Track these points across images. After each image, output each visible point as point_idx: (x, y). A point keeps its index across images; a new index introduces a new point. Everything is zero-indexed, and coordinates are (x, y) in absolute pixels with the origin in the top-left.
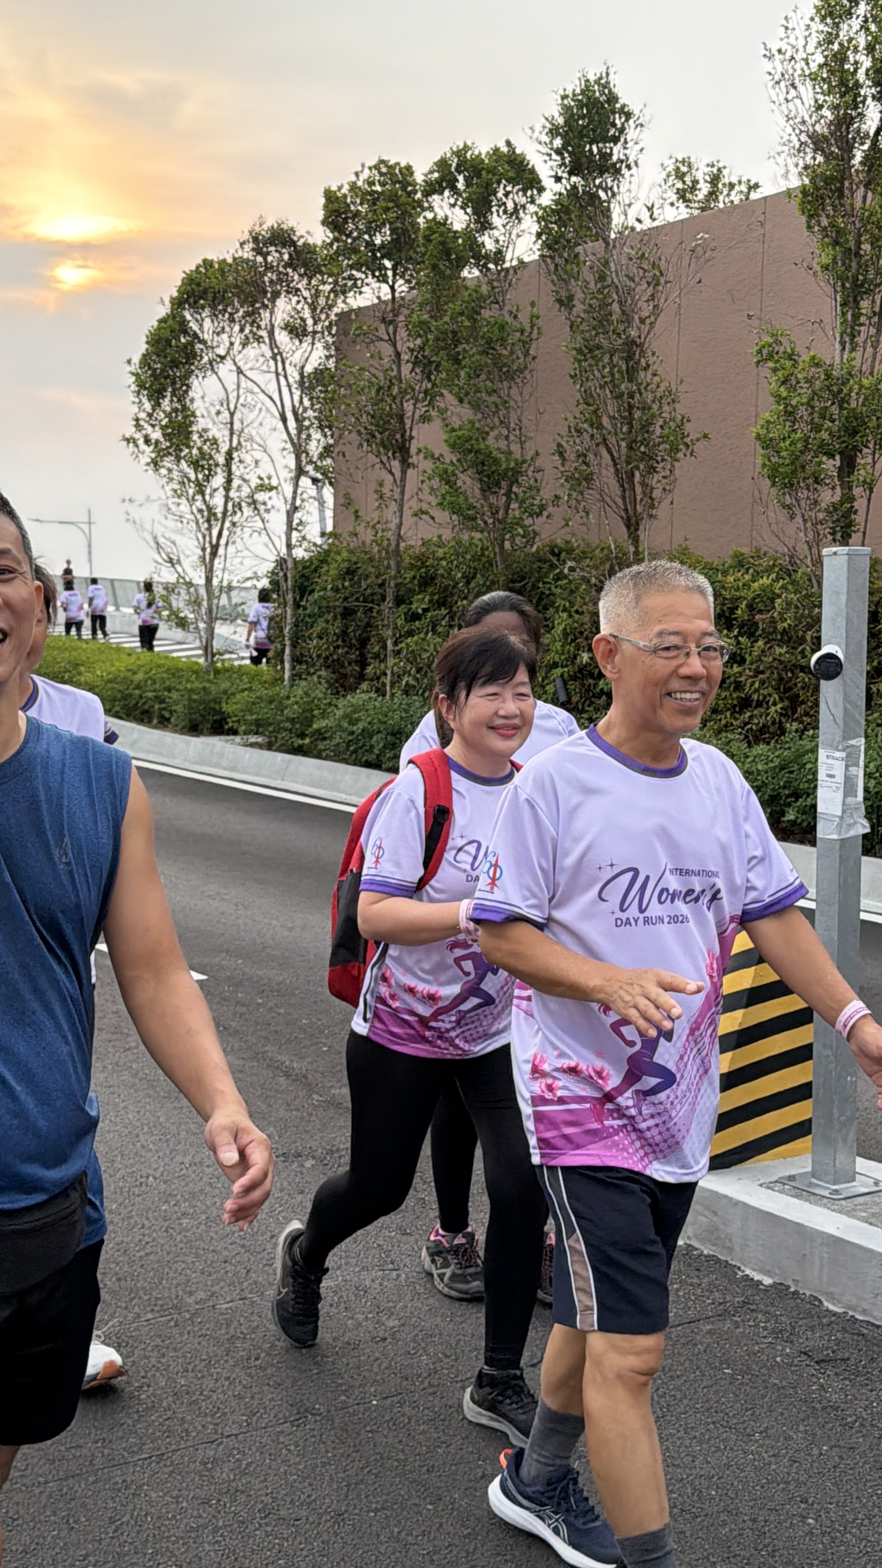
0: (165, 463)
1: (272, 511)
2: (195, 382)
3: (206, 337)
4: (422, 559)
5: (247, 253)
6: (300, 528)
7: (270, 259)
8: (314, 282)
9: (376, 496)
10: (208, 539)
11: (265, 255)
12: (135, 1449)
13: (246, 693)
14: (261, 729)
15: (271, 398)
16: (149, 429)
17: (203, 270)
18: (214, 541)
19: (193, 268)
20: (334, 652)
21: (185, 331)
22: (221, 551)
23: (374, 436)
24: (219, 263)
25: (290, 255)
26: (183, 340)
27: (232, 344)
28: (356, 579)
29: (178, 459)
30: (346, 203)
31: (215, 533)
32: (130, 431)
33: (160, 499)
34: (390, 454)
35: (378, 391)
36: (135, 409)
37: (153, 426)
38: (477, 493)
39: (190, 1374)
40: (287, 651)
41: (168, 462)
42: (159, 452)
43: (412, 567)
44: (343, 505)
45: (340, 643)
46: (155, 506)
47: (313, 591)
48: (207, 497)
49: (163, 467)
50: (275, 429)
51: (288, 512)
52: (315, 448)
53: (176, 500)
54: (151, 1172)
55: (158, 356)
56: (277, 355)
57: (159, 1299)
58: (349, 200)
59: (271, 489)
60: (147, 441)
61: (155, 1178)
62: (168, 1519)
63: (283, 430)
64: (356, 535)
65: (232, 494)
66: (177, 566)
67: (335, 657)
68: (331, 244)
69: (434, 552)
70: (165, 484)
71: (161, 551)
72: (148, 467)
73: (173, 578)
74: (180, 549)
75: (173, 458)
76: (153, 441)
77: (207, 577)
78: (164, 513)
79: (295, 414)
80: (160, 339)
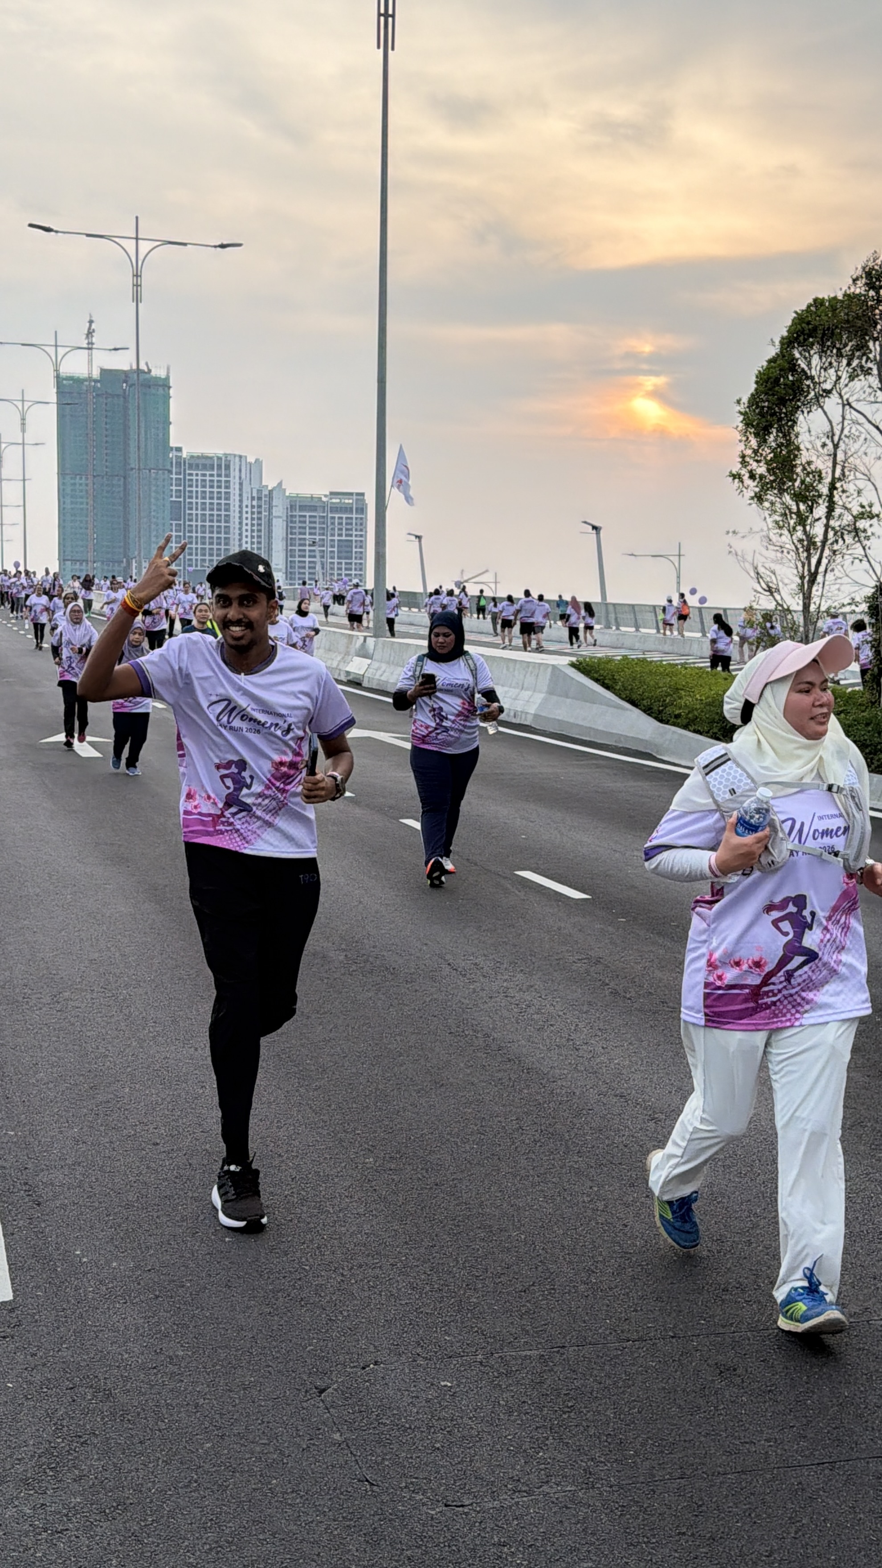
0: (768, 497)
1: (872, 538)
2: (800, 417)
3: (814, 373)
5: (859, 289)
10: (806, 567)
15: (877, 428)
16: (755, 464)
17: (814, 309)
18: (813, 570)
19: (804, 307)
21: (794, 369)
22: (820, 578)
24: (830, 301)
26: (791, 378)
27: (839, 378)
29: (781, 491)
31: (814, 561)
32: (736, 468)
33: (762, 530)
36: (742, 447)
37: (758, 461)
41: (770, 496)
42: (763, 486)
46: (757, 537)
48: (808, 528)
49: (767, 500)
53: (778, 531)
55: (766, 394)
59: (872, 518)
60: (752, 476)
65: (832, 523)
66: (776, 594)
70: (768, 517)
71: (761, 580)
72: (751, 501)
73: (771, 606)
74: (779, 578)
75: (776, 491)
76: (757, 476)
77: (804, 604)
78: (765, 544)
80: (769, 378)
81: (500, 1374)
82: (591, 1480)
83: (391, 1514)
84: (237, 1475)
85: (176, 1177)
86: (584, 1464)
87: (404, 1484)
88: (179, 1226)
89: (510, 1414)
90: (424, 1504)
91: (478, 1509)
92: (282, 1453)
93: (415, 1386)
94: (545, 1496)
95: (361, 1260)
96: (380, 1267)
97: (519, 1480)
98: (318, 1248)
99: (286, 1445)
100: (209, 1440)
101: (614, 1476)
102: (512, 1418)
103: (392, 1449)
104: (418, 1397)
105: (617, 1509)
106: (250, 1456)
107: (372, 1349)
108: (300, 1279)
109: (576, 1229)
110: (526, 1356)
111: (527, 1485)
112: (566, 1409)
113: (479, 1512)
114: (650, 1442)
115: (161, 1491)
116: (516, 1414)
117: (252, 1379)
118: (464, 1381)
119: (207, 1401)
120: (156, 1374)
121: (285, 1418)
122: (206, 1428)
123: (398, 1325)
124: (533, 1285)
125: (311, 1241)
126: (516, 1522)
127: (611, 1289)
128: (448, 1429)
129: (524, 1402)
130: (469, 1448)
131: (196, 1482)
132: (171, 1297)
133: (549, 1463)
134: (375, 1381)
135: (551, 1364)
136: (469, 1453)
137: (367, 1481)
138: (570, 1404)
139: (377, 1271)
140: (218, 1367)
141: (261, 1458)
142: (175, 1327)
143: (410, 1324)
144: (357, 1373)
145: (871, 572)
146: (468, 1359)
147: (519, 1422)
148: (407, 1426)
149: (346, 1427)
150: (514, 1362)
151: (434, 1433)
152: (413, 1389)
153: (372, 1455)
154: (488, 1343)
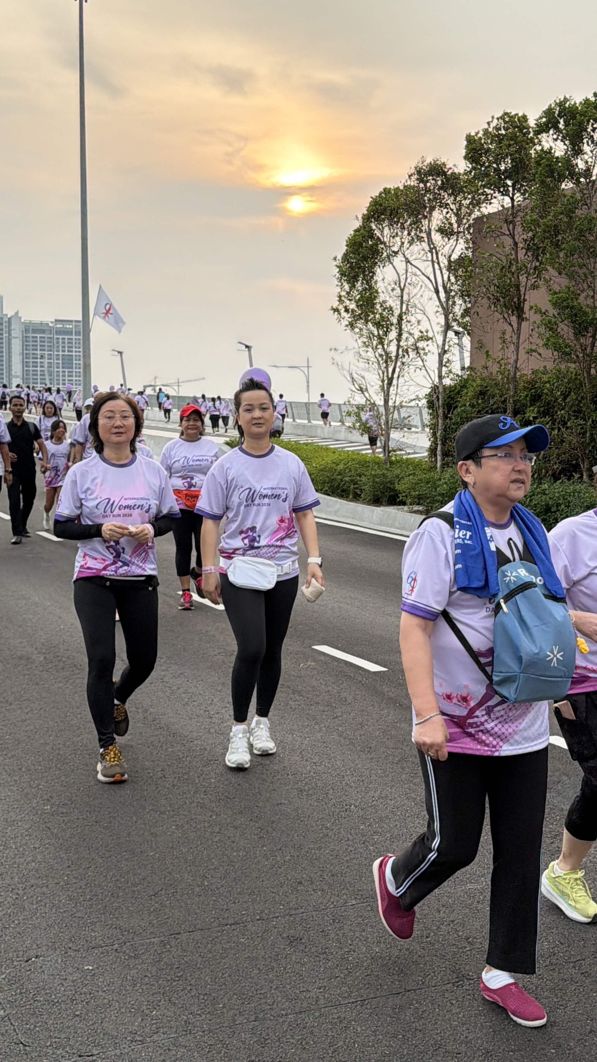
0: (358, 325)
1: (429, 354)
2: (377, 270)
3: (385, 239)
4: (532, 384)
5: (413, 182)
6: (448, 365)
7: (428, 185)
8: (458, 199)
9: (500, 341)
10: (385, 374)
11: (425, 183)
12: (346, 995)
13: (411, 477)
14: (421, 502)
15: (428, 278)
16: (348, 302)
17: (383, 195)
18: (390, 376)
19: (377, 194)
21: (371, 235)
22: (395, 382)
23: (499, 300)
24: (394, 190)
25: (442, 181)
26: (370, 243)
27: (403, 243)
28: (486, 398)
29: (367, 321)
30: (481, 143)
31: (390, 370)
32: (336, 304)
33: (354, 348)
34: (510, 312)
35: (502, 269)
36: (338, 289)
37: (350, 300)
38: (572, 335)
39: (382, 945)
40: (439, 448)
41: (360, 324)
42: (354, 317)
43: (525, 388)
44: (477, 348)
46: (352, 353)
47: (456, 407)
48: (386, 346)
49: (357, 327)
50: (431, 299)
51: (439, 354)
52: (458, 310)
54: (353, 802)
55: (354, 254)
56: (433, 249)
57: (360, 890)
58: (483, 141)
59: (428, 340)
60: (347, 310)
61: (355, 806)
62: (369, 1046)
63: (436, 299)
64: (487, 368)
65: (402, 343)
66: (365, 393)
68: (470, 172)
69: (541, 378)
70: (358, 339)
71: (355, 383)
72: (347, 328)
73: (362, 401)
74: (367, 381)
75: (363, 321)
76: (350, 310)
77: (385, 400)
78: (357, 358)
79: (444, 287)
80: (355, 242)
81: (130, 957)
82: (189, 1028)
86: (185, 1018)
87: (49, 1044)
89: (135, 985)
90: (62, 1057)
91: (103, 1057)
93: (65, 971)
94: (154, 1042)
95: (33, 881)
96: (47, 886)
97: (136, 1033)
101: (206, 1024)
102: (136, 988)
103: (43, 1018)
104: (66, 979)
105: (206, 1047)
107: (35, 946)
110: (151, 942)
111: (142, 1036)
112: (177, 979)
113: (103, 1059)
114: (235, 997)
116: (138, 985)
118: (102, 964)
123: (57, 927)
124: (161, 890)
127: (218, 889)
128: (87, 1001)
129: (146, 976)
130: (101, 1013)
133: (159, 1019)
134: (35, 969)
135: (169, 947)
136: (101, 1017)
137: (22, 1043)
138: (179, 975)
143: (66, 926)
144: (21, 965)
145: (428, 377)
146: (107, 948)
147: (140, 991)
148: (56, 1000)
149: (8, 1006)
150: (141, 947)
151: (76, 1004)
152: (63, 973)
153: (27, 1024)
154: (123, 936)
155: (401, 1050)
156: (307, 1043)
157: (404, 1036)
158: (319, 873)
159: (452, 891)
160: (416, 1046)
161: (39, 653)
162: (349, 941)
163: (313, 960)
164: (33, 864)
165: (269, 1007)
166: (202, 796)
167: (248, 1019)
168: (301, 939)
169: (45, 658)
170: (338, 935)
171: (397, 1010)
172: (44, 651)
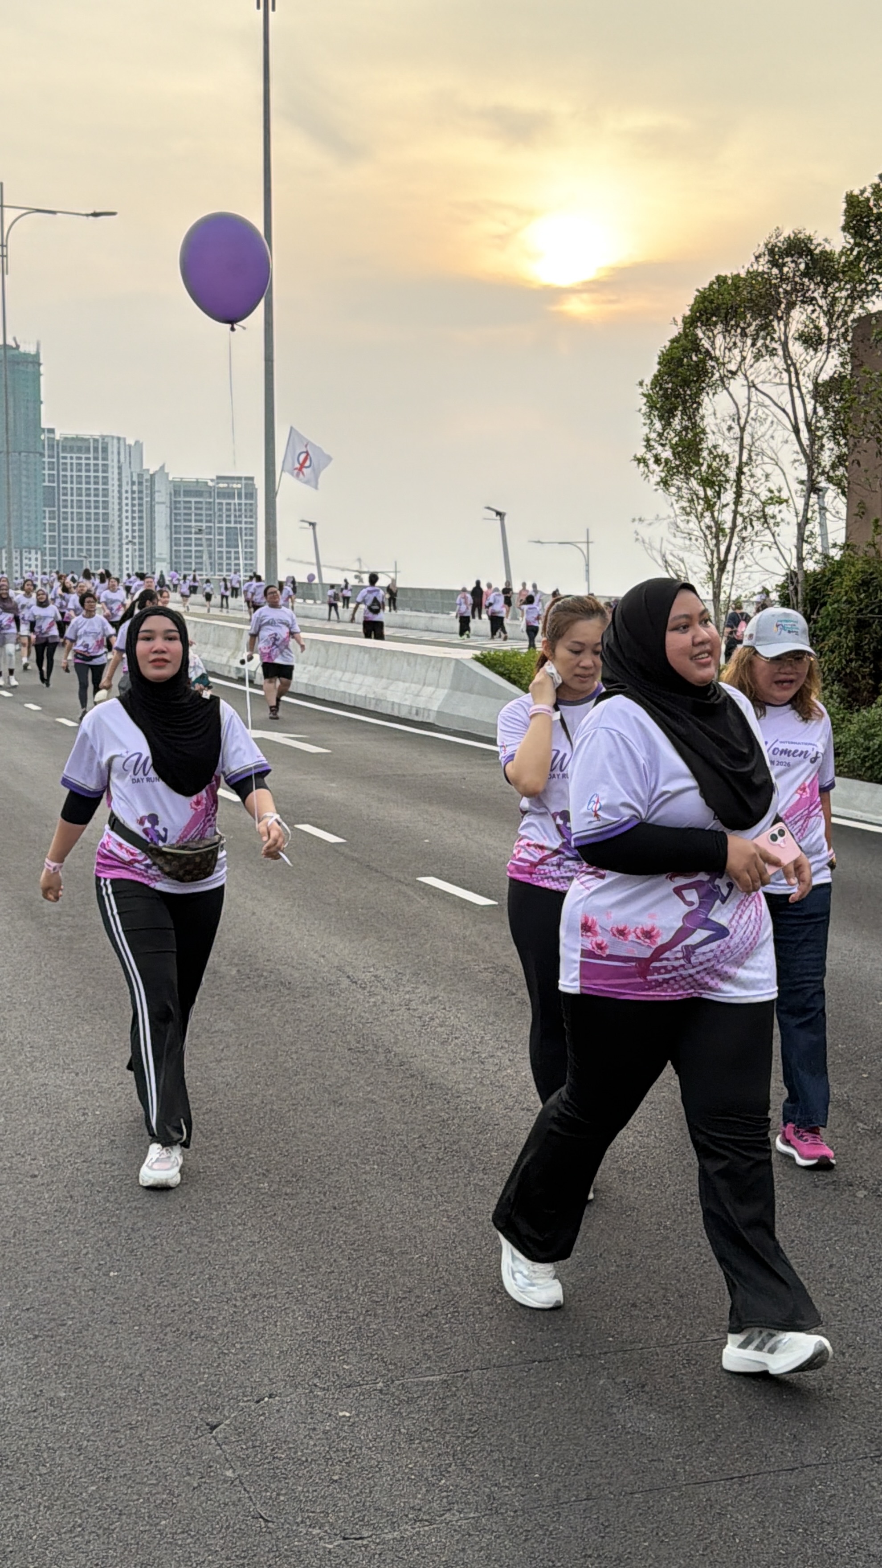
0: (675, 482)
1: (782, 524)
2: (705, 399)
3: (718, 353)
5: (762, 266)
6: (810, 540)
7: (785, 269)
8: (830, 290)
10: (715, 555)
11: (780, 267)
12: (716, 1468)
15: (784, 410)
16: (660, 448)
17: (715, 286)
18: (722, 557)
19: (707, 286)
20: (847, 666)
21: (696, 346)
22: (729, 566)
24: (733, 279)
25: (807, 264)
26: (694, 358)
27: (744, 359)
28: (871, 590)
29: (688, 476)
30: (869, 206)
31: (723, 548)
32: (641, 451)
33: (669, 517)
36: (646, 430)
37: (663, 445)
41: (677, 481)
42: (668, 472)
44: (857, 515)
45: (853, 656)
46: (665, 523)
47: (824, 604)
48: (716, 514)
49: (673, 485)
50: (787, 442)
51: (799, 525)
52: (826, 458)
53: (685, 517)
55: (670, 375)
56: (791, 365)
58: (871, 203)
59: (780, 502)
60: (657, 461)
63: (796, 442)
64: (874, 545)
65: (740, 509)
67: (848, 671)
68: (852, 250)
70: (674, 503)
71: (669, 569)
72: (657, 487)
74: (687, 566)
75: (682, 476)
76: (663, 460)
77: (714, 592)
78: (673, 531)
79: (808, 424)
80: (672, 358)
81: (401, 1401)
82: (495, 1505)
83: (286, 1550)
84: (124, 1517)
85: (56, 1211)
86: (487, 1490)
87: (299, 1519)
88: (61, 1262)
89: (412, 1441)
90: (320, 1539)
91: (378, 1541)
92: (171, 1493)
93: (312, 1418)
94: (447, 1524)
95: (254, 1288)
96: (275, 1296)
97: (420, 1510)
98: (209, 1279)
99: (176, 1484)
100: (93, 1483)
101: (518, 1501)
102: (414, 1446)
103: (288, 1483)
104: (314, 1429)
105: (521, 1533)
106: (135, 1497)
107: (266, 1381)
108: (190, 1312)
109: (480, 1249)
110: (428, 1382)
111: (429, 1514)
112: (470, 1435)
113: (378, 1544)
114: (556, 1464)
115: (43, 1538)
116: (417, 1441)
117: (139, 1418)
118: (363, 1410)
119: (91, 1443)
120: (36, 1417)
121: (174, 1457)
122: (91, 1471)
123: (294, 1355)
124: (435, 1308)
125: (201, 1272)
126: (417, 1552)
128: (347, 1461)
129: (426, 1429)
130: (368, 1479)
131: (80, 1526)
132: (52, 1337)
133: (451, 1491)
134: (270, 1413)
135: (454, 1389)
136: (369, 1484)
137: (262, 1517)
138: (474, 1429)
139: (272, 1301)
140: (102, 1408)
141: (148, 1499)
142: (56, 1368)
143: (307, 1354)
144: (250, 1407)
145: (781, 559)
146: (368, 1387)
147: (420, 1449)
148: (304, 1459)
149: (239, 1464)
150: (415, 1388)
151: (332, 1465)
152: (310, 1420)
153: (266, 1491)
154: (389, 1370)
155: (803, 1550)
156: (664, 1535)
157: (805, 1530)
158: (661, 1292)
159: (860, 1325)
160: (824, 1545)
161: (230, 964)
162: (714, 1393)
163: (663, 1417)
164: (253, 1264)
165: (607, 1481)
166: (481, 1175)
167: (576, 1496)
168: (643, 1386)
169: (238, 971)
170: (696, 1382)
171: (792, 1493)
172: (236, 961)
